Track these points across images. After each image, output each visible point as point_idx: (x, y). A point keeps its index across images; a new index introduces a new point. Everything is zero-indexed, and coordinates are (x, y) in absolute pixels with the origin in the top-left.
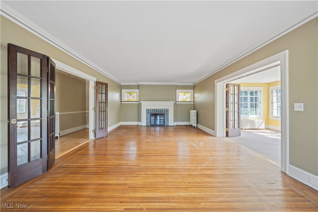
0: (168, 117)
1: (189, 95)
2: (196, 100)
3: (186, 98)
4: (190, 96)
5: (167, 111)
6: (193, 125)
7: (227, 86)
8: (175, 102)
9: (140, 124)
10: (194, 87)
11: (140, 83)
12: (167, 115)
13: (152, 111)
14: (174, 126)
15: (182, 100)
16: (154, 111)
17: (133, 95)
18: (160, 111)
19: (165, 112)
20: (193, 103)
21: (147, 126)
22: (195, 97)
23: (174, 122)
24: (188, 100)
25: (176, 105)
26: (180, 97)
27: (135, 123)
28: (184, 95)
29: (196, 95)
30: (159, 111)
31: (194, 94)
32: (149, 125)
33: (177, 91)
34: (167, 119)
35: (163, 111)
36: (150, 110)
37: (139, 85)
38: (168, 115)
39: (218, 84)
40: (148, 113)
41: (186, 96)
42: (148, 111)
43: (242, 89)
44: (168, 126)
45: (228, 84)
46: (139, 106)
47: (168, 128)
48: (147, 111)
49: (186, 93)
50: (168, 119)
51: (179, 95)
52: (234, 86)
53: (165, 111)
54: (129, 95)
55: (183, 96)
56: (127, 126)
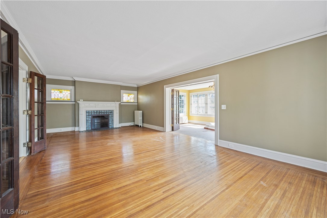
0: (113, 119)
1: (132, 96)
2: (140, 101)
3: (130, 99)
4: (134, 97)
5: (112, 112)
6: (140, 125)
7: (173, 90)
8: (120, 102)
9: (77, 129)
10: (138, 89)
11: (77, 79)
12: (111, 117)
13: (94, 113)
14: (119, 128)
15: (126, 101)
16: (97, 113)
17: (64, 93)
18: (104, 113)
19: (110, 114)
20: (137, 104)
21: (87, 131)
22: (138, 98)
23: (119, 123)
24: (132, 101)
25: (121, 106)
26: (124, 97)
27: (70, 129)
28: (129, 96)
29: (140, 97)
30: (102, 113)
31: (138, 95)
32: (90, 129)
33: (122, 91)
34: (111, 121)
35: (107, 112)
36: (90, 112)
37: (75, 81)
38: (113, 117)
39: (167, 89)
40: (89, 115)
41: (130, 97)
42: (89, 113)
43: (181, 94)
44: (113, 128)
45: (173, 89)
46: (75, 107)
47: (112, 130)
48: (86, 113)
49: (130, 94)
50: (113, 121)
51: (124, 95)
52: (176, 91)
53: (109, 112)
54: (58, 93)
55: (127, 97)
56: (58, 134)
